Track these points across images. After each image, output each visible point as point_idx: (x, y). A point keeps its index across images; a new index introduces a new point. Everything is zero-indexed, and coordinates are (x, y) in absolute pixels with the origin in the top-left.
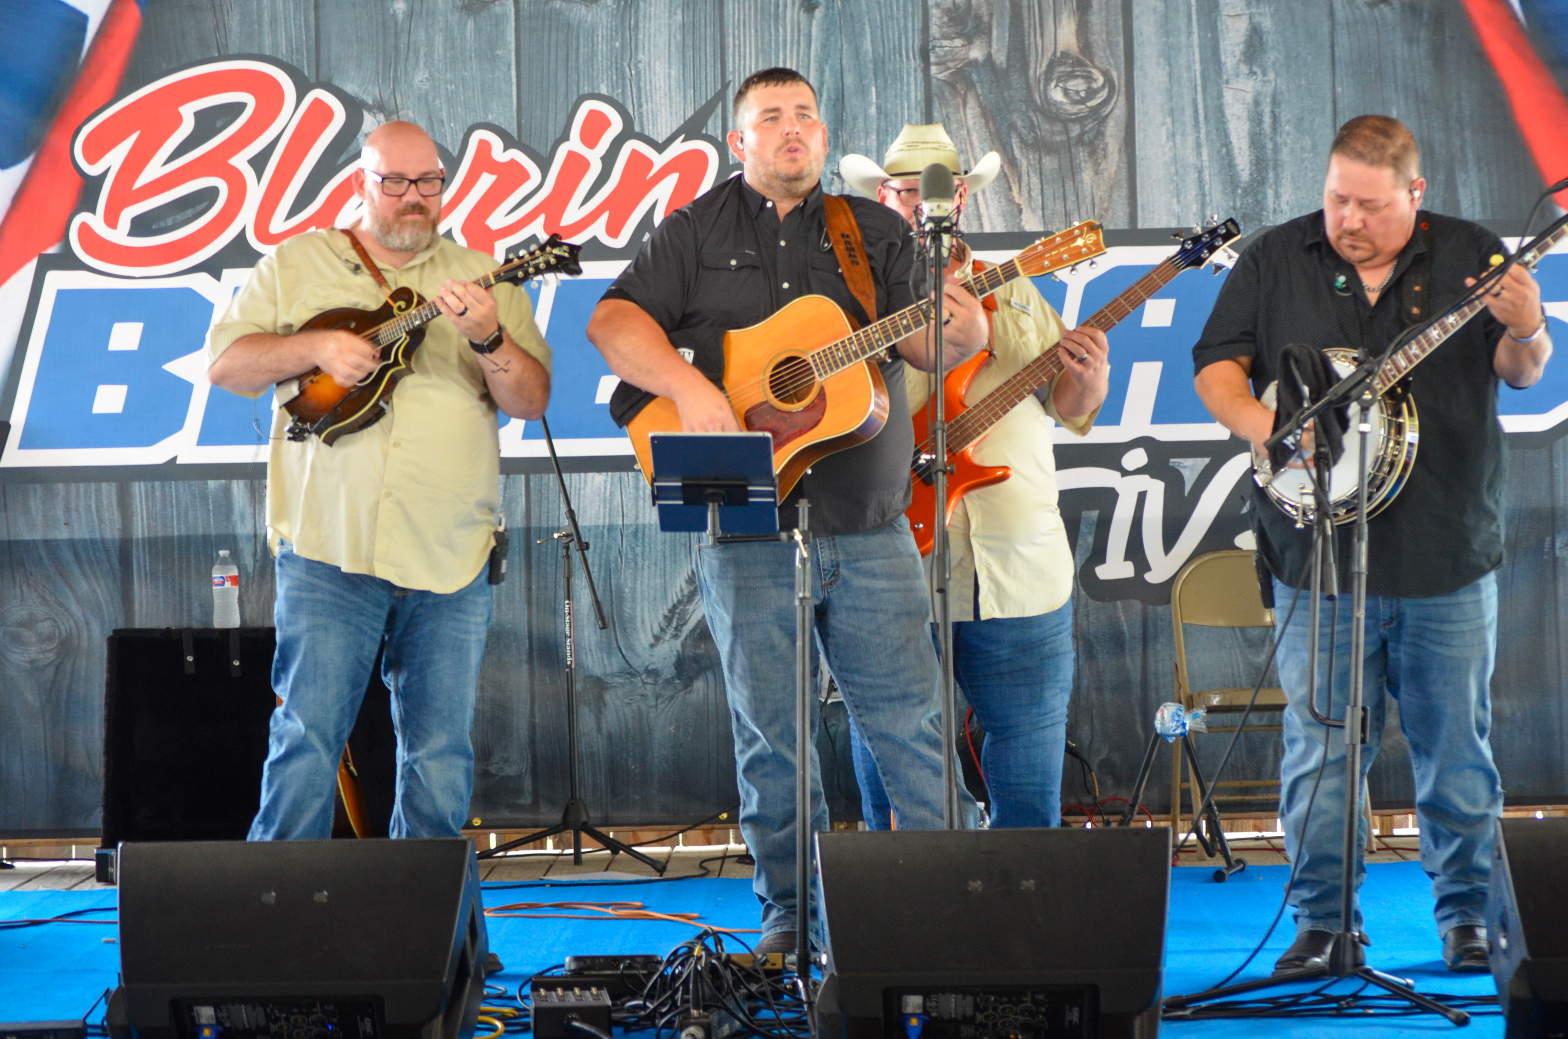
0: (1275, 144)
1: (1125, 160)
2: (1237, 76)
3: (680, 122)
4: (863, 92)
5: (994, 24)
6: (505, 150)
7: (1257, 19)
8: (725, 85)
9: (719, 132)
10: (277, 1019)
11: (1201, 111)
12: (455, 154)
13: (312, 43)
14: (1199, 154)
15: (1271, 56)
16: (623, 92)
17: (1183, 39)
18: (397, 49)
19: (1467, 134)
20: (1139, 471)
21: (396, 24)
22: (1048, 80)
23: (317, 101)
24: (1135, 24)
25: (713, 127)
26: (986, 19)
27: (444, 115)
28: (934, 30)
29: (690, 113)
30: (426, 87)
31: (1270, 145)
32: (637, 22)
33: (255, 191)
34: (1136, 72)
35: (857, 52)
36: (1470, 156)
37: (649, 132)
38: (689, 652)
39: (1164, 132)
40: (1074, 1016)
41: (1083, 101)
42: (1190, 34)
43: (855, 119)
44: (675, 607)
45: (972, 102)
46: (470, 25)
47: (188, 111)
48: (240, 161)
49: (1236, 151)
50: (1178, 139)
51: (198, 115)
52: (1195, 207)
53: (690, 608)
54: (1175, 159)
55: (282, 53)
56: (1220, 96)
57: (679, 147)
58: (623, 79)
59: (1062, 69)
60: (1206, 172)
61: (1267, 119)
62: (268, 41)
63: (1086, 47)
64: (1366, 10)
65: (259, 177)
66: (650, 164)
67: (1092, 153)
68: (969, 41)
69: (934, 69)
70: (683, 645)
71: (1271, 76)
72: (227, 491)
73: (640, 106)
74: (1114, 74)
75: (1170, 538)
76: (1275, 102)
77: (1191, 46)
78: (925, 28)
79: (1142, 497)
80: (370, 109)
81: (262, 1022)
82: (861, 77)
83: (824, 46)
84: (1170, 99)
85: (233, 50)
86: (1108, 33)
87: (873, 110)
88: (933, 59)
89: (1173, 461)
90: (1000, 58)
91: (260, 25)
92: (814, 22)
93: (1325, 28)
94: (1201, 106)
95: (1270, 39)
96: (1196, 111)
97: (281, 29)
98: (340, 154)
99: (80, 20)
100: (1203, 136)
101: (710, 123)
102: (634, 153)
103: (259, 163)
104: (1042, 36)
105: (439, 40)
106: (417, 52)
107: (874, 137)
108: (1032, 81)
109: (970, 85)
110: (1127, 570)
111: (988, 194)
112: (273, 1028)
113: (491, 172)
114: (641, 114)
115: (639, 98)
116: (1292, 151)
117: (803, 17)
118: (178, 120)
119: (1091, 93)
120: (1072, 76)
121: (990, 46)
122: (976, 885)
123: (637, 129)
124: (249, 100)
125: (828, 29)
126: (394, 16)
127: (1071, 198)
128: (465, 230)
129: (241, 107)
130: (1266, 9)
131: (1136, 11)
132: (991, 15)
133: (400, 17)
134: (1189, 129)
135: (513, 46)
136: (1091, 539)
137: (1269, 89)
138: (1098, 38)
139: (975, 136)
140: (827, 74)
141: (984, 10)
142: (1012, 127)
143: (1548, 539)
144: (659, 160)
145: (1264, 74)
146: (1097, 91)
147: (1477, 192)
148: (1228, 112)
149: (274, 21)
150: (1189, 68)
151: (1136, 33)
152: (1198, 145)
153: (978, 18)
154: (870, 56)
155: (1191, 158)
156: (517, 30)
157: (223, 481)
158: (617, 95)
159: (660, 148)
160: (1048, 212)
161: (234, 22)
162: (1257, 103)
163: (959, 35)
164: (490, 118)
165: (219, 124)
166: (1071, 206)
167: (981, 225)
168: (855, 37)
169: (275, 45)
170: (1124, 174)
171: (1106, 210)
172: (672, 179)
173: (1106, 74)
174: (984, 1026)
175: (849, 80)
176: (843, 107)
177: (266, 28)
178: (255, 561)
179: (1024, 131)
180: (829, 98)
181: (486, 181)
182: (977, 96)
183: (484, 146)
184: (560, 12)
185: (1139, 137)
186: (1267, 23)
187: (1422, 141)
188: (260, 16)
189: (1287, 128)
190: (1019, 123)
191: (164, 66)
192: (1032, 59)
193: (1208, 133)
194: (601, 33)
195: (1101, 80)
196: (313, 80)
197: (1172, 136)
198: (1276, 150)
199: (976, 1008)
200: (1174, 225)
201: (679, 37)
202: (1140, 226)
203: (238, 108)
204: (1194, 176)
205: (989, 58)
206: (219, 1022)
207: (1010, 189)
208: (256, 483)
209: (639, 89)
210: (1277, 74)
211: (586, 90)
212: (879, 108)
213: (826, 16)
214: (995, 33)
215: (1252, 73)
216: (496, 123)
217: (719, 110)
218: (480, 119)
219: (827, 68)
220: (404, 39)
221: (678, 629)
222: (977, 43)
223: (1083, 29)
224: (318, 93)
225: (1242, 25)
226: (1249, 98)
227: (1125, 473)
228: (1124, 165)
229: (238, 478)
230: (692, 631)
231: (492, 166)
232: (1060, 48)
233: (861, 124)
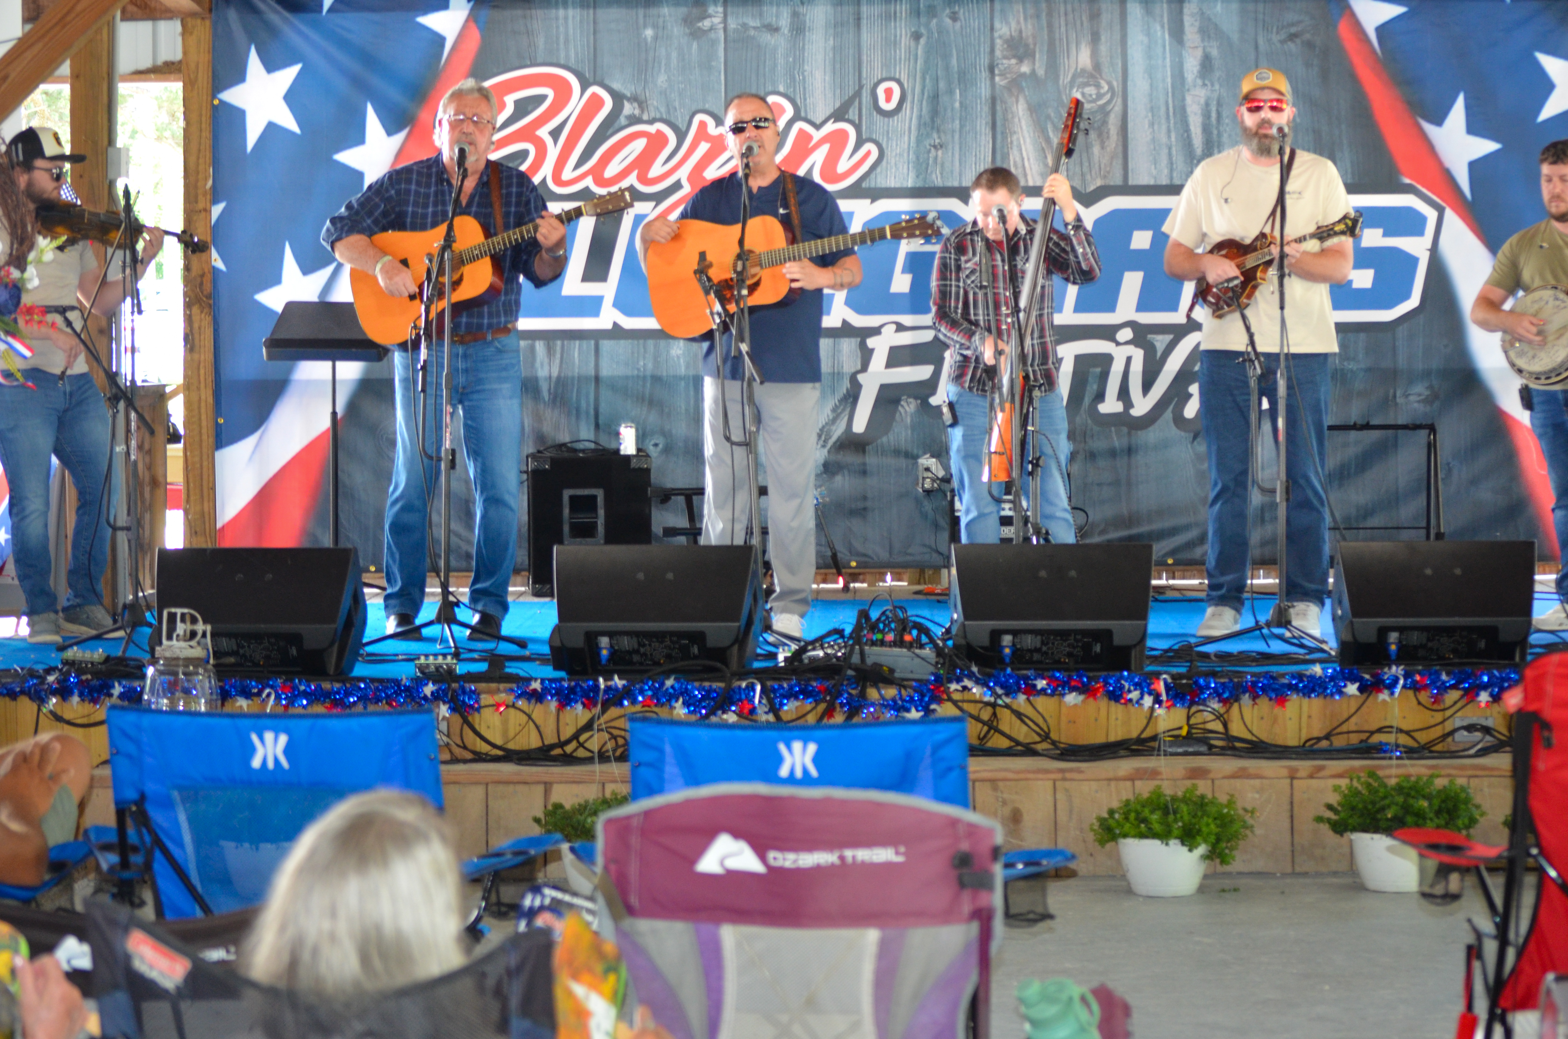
0: (1219, 132)
1: (1121, 139)
2: (1195, 86)
3: (829, 111)
4: (951, 92)
5: (1037, 50)
6: (717, 126)
7: (1208, 50)
8: (861, 87)
9: (857, 117)
10: (644, 645)
11: (1171, 110)
12: (684, 129)
13: (592, 55)
14: (1169, 137)
15: (1217, 74)
16: (794, 90)
17: (1160, 62)
18: (647, 61)
19: (1343, 127)
20: (1127, 343)
21: (646, 44)
22: (1071, 88)
23: (594, 95)
24: (1129, 52)
25: (853, 114)
26: (1032, 46)
27: (677, 104)
28: (998, 53)
29: (838, 105)
30: (665, 85)
31: (1215, 132)
32: (804, 45)
33: (553, 152)
34: (1129, 83)
35: (947, 68)
36: (1345, 142)
37: (811, 116)
38: (833, 458)
39: (1146, 122)
40: (1098, 648)
41: (1094, 101)
42: (1164, 58)
43: (945, 110)
44: (823, 427)
45: (1022, 101)
46: (695, 45)
47: (510, 100)
48: (543, 132)
49: (1193, 135)
50: (1156, 127)
51: (517, 103)
52: (1166, 171)
53: (834, 428)
54: (1153, 140)
55: (572, 62)
56: (1184, 99)
57: (830, 127)
58: (794, 81)
59: (1081, 80)
60: (1174, 149)
61: (1214, 115)
62: (562, 55)
63: (1097, 66)
64: (1279, 45)
65: (556, 142)
66: (810, 137)
67: (1100, 135)
68: (1021, 60)
69: (997, 79)
70: (829, 452)
71: (1217, 87)
72: (532, 349)
73: (805, 99)
74: (1115, 84)
75: (1147, 386)
76: (1219, 104)
77: (1164, 66)
78: (992, 51)
79: (1129, 360)
80: (629, 100)
81: (636, 646)
82: (949, 83)
83: (926, 61)
84: (1151, 101)
85: (539, 60)
86: (1111, 57)
87: (957, 105)
88: (997, 72)
89: (1150, 336)
90: (1041, 72)
91: (558, 44)
92: (920, 47)
93: (1253, 57)
94: (1171, 106)
95: (1217, 63)
96: (1168, 109)
97: (571, 46)
98: (609, 127)
99: (441, 40)
100: (1172, 125)
101: (851, 111)
102: (801, 131)
103: (555, 134)
104: (1068, 57)
105: (674, 55)
106: (660, 63)
107: (957, 122)
108: (1061, 88)
109: (1021, 90)
110: (1118, 407)
111: (1032, 160)
112: (642, 650)
113: (707, 141)
114: (805, 106)
115: (805, 94)
116: (1230, 136)
117: (913, 44)
118: (503, 106)
119: (1100, 96)
120: (1087, 84)
121: (1034, 63)
122: (1043, 574)
123: (803, 114)
124: (550, 93)
125: (928, 53)
126: (645, 39)
127: (1086, 164)
128: (689, 179)
129: (544, 97)
130: (1215, 44)
131: (1129, 43)
132: (1035, 44)
133: (649, 40)
134: (1163, 121)
135: (722, 60)
136: (1095, 387)
137: (1215, 95)
138: (1104, 60)
139: (1023, 123)
140: (928, 81)
141: (1030, 41)
142: (1048, 117)
143: (1391, 392)
144: (817, 135)
145: (1212, 85)
146: (1104, 94)
147: (1349, 165)
148: (1189, 110)
149: (567, 41)
150: (1164, 80)
151: (1129, 57)
152: (1169, 131)
153: (1027, 45)
154: (956, 69)
155: (1164, 139)
156: (725, 49)
157: (530, 342)
158: (790, 92)
159: (818, 127)
160: (1071, 173)
161: (541, 41)
162: (1207, 104)
163: (1014, 57)
164: (707, 106)
165: (530, 109)
166: (1085, 169)
167: (1027, 181)
168: (946, 57)
169: (567, 57)
170: (1120, 149)
171: (1108, 172)
172: (825, 148)
173: (1109, 84)
174: (1046, 653)
175: (942, 85)
176: (938, 103)
177: (562, 46)
178: (550, 393)
179: (1056, 120)
180: (929, 97)
181: (704, 147)
182: (1025, 97)
183: (703, 125)
184: (753, 38)
185: (1130, 125)
186: (1214, 52)
187: (1314, 131)
188: (558, 38)
189: (1227, 121)
190: (1052, 115)
191: (495, 70)
192: (1062, 73)
193: (1175, 123)
194: (780, 51)
195: (1106, 88)
196: (591, 80)
197: (1152, 124)
198: (1219, 135)
199: (1043, 643)
200: (1152, 182)
201: (831, 55)
202: (1130, 183)
203: (542, 98)
204: (1166, 151)
205: (1033, 72)
206: (612, 646)
207: (1046, 157)
208: (551, 343)
209: (804, 89)
210: (1221, 86)
211: (770, 88)
212: (961, 103)
213: (927, 43)
214: (1037, 56)
215: (1204, 85)
216: (711, 109)
217: (857, 103)
218: (700, 107)
219: (928, 77)
220: (651, 54)
221: (825, 441)
222: (1026, 62)
223: (1094, 54)
224: (595, 89)
225: (1199, 53)
226: (1202, 101)
227: (1118, 344)
228: (1120, 143)
229: (539, 339)
230: (835, 443)
231: (708, 138)
232: (1080, 66)
233: (949, 114)
